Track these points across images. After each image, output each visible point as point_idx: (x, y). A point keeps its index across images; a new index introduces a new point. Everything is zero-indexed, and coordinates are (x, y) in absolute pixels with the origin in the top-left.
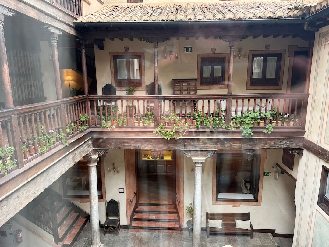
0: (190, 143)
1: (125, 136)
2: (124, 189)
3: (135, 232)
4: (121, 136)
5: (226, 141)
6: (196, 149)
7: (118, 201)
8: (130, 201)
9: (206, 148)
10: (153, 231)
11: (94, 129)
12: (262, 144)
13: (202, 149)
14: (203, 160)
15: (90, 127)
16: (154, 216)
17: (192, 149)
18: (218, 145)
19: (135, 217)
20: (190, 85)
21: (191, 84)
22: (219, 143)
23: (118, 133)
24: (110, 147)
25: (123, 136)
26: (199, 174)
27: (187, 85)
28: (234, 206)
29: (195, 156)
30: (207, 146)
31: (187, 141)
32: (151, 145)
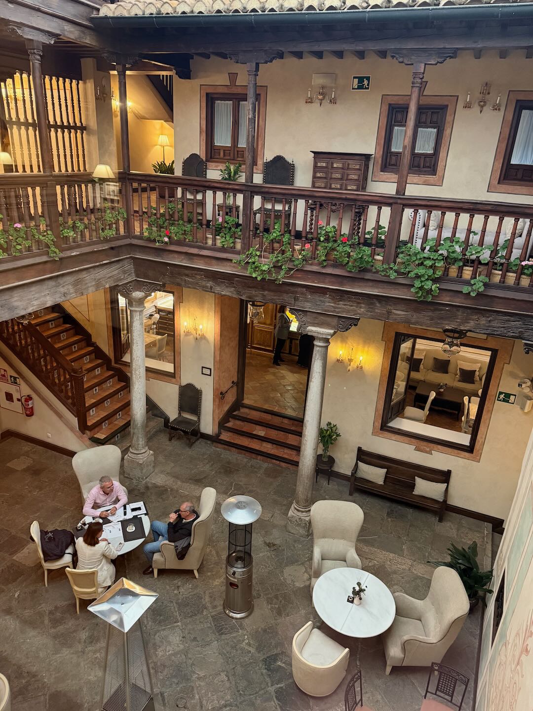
0: (306, 295)
1: (188, 262)
2: (211, 369)
3: (223, 451)
4: (180, 261)
5: (380, 303)
6: (316, 309)
7: (199, 388)
8: (221, 393)
9: (337, 310)
10: (254, 456)
11: (136, 241)
12: (458, 320)
13: (328, 311)
14: (328, 335)
15: (129, 235)
16: (263, 430)
17: (309, 308)
18: (361, 308)
19: (229, 425)
20: (348, 169)
21: (350, 167)
22: (363, 303)
23: (176, 256)
24: (163, 280)
25: (184, 261)
26: (319, 361)
27: (343, 168)
28: (417, 449)
29: (314, 325)
30: (340, 306)
31: (299, 289)
32: (234, 289)
